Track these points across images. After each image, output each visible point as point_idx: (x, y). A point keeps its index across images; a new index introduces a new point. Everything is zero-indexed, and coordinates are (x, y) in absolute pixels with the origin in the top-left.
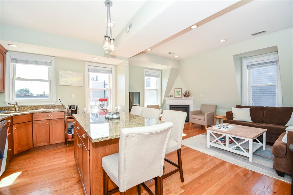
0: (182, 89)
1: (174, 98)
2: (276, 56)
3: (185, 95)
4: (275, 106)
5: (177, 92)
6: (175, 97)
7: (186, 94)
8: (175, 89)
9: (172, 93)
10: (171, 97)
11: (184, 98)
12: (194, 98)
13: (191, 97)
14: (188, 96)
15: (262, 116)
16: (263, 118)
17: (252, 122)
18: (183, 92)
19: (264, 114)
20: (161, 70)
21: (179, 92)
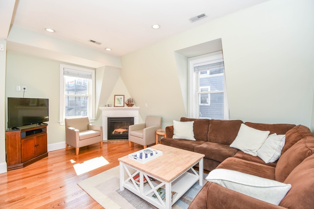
0: (124, 96)
1: (113, 107)
2: (220, 56)
3: (127, 103)
4: (222, 119)
5: (118, 99)
6: (115, 106)
7: (129, 102)
8: (115, 96)
9: (110, 101)
10: (108, 106)
11: (126, 107)
12: (139, 108)
13: (136, 106)
14: (132, 105)
15: (206, 131)
16: (207, 134)
17: (195, 140)
18: (126, 100)
19: (209, 129)
20: (95, 69)
21: (121, 100)
